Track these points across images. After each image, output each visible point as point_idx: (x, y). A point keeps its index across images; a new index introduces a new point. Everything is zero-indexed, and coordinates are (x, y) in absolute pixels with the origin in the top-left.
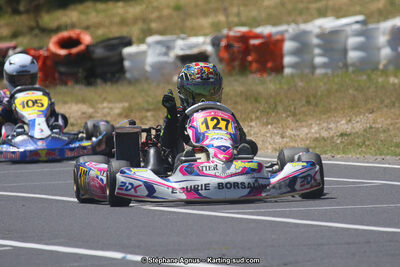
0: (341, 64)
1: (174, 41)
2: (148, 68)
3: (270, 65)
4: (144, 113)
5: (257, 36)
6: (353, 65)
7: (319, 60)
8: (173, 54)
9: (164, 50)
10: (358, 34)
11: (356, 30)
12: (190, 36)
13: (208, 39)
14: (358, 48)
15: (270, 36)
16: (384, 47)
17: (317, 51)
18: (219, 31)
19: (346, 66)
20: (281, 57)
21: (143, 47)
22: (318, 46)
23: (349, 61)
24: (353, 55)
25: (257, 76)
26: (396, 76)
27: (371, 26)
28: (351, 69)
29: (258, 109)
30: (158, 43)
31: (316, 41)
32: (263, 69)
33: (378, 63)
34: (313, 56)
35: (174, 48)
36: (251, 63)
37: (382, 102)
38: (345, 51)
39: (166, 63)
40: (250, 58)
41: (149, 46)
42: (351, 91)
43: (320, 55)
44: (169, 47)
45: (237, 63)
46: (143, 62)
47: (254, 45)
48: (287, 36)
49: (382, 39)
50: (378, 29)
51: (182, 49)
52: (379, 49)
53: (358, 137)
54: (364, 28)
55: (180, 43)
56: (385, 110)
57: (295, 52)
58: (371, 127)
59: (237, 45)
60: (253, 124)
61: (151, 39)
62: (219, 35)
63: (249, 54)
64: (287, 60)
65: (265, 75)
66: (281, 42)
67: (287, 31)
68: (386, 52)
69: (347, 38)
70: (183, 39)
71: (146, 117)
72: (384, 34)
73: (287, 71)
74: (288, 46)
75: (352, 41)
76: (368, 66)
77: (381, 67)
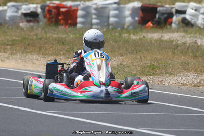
0: (106, 24)
1: (22, 5)
2: (7, 19)
3: (70, 22)
4: (6, 47)
5: (64, 7)
6: (112, 25)
7: (94, 21)
8: (20, 12)
9: (16, 10)
10: (116, 9)
11: (114, 7)
12: (30, 3)
13: (39, 6)
14: (115, 16)
15: (71, 7)
16: (128, 17)
17: (94, 16)
18: (45, 2)
19: (108, 25)
20: (76, 18)
21: (5, 8)
22: (95, 14)
23: (110, 22)
24: (112, 20)
25: (63, 27)
26: (134, 34)
27: (122, 6)
28: (110, 27)
29: (64, 49)
30: (13, 6)
31: (94, 11)
32: (66, 24)
33: (125, 25)
34: (92, 19)
35: (21, 9)
36: (60, 20)
37: (127, 50)
38: (108, 17)
39: (17, 16)
40: (60, 18)
41: (8, 7)
42: (111, 42)
43: (95, 19)
44: (18, 9)
45: (53, 20)
46: (5, 15)
47: (62, 12)
48: (79, 8)
49: (127, 13)
50: (125, 7)
51: (25, 10)
52: (125, 18)
53: (115, 70)
54: (119, 6)
55: (24, 6)
56: (128, 55)
57: (83, 17)
58: (121, 64)
59: (54, 11)
60: (61, 57)
61: (9, 4)
62: (45, 4)
63: (60, 16)
64: (79, 20)
65: (67, 27)
66: (76, 10)
67: (79, 5)
68: (129, 20)
69: (110, 10)
70: (26, 5)
71: (6, 49)
72: (128, 10)
73: (78, 26)
74: (80, 13)
75: (112, 13)
76: (120, 26)
77: (126, 27)
